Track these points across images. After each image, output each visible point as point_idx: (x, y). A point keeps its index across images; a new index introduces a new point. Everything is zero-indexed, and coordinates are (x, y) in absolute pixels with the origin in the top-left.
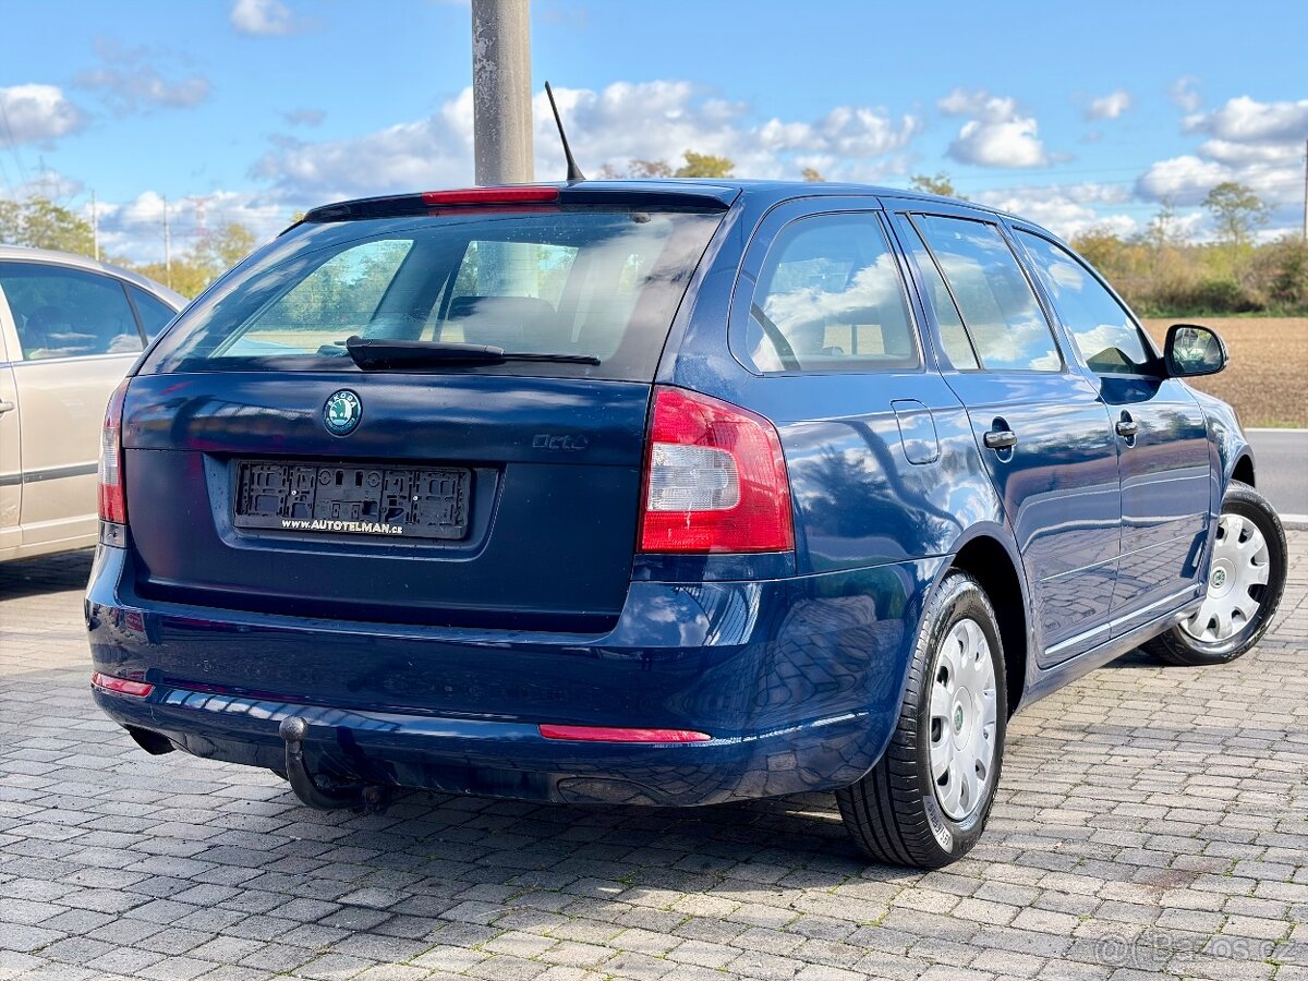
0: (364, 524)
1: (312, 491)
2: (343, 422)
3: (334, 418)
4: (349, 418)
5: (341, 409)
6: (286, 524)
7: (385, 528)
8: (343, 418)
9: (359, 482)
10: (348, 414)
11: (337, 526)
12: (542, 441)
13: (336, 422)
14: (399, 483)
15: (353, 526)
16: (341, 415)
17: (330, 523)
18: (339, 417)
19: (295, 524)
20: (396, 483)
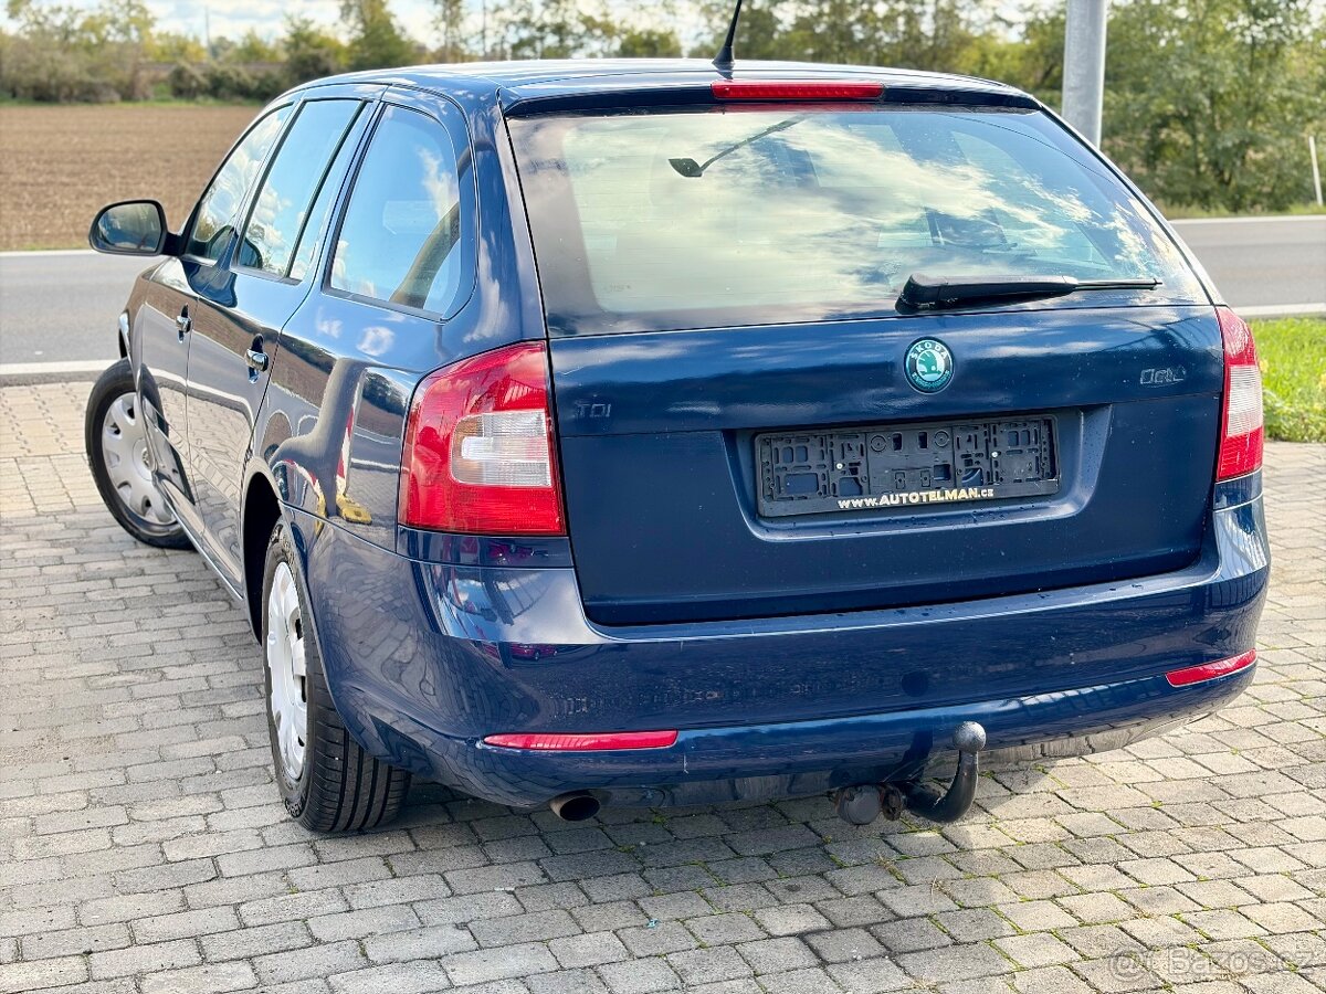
0: (947, 492)
1: (863, 461)
2: (937, 376)
3: (924, 373)
4: (942, 370)
5: (930, 362)
6: (844, 504)
7: (973, 493)
8: (935, 372)
9: (924, 444)
10: (941, 365)
11: (914, 498)
12: (1148, 375)
13: (927, 377)
14: (973, 438)
15: (934, 496)
16: (933, 368)
17: (904, 495)
18: (930, 372)
19: (857, 503)
20: (969, 440)
